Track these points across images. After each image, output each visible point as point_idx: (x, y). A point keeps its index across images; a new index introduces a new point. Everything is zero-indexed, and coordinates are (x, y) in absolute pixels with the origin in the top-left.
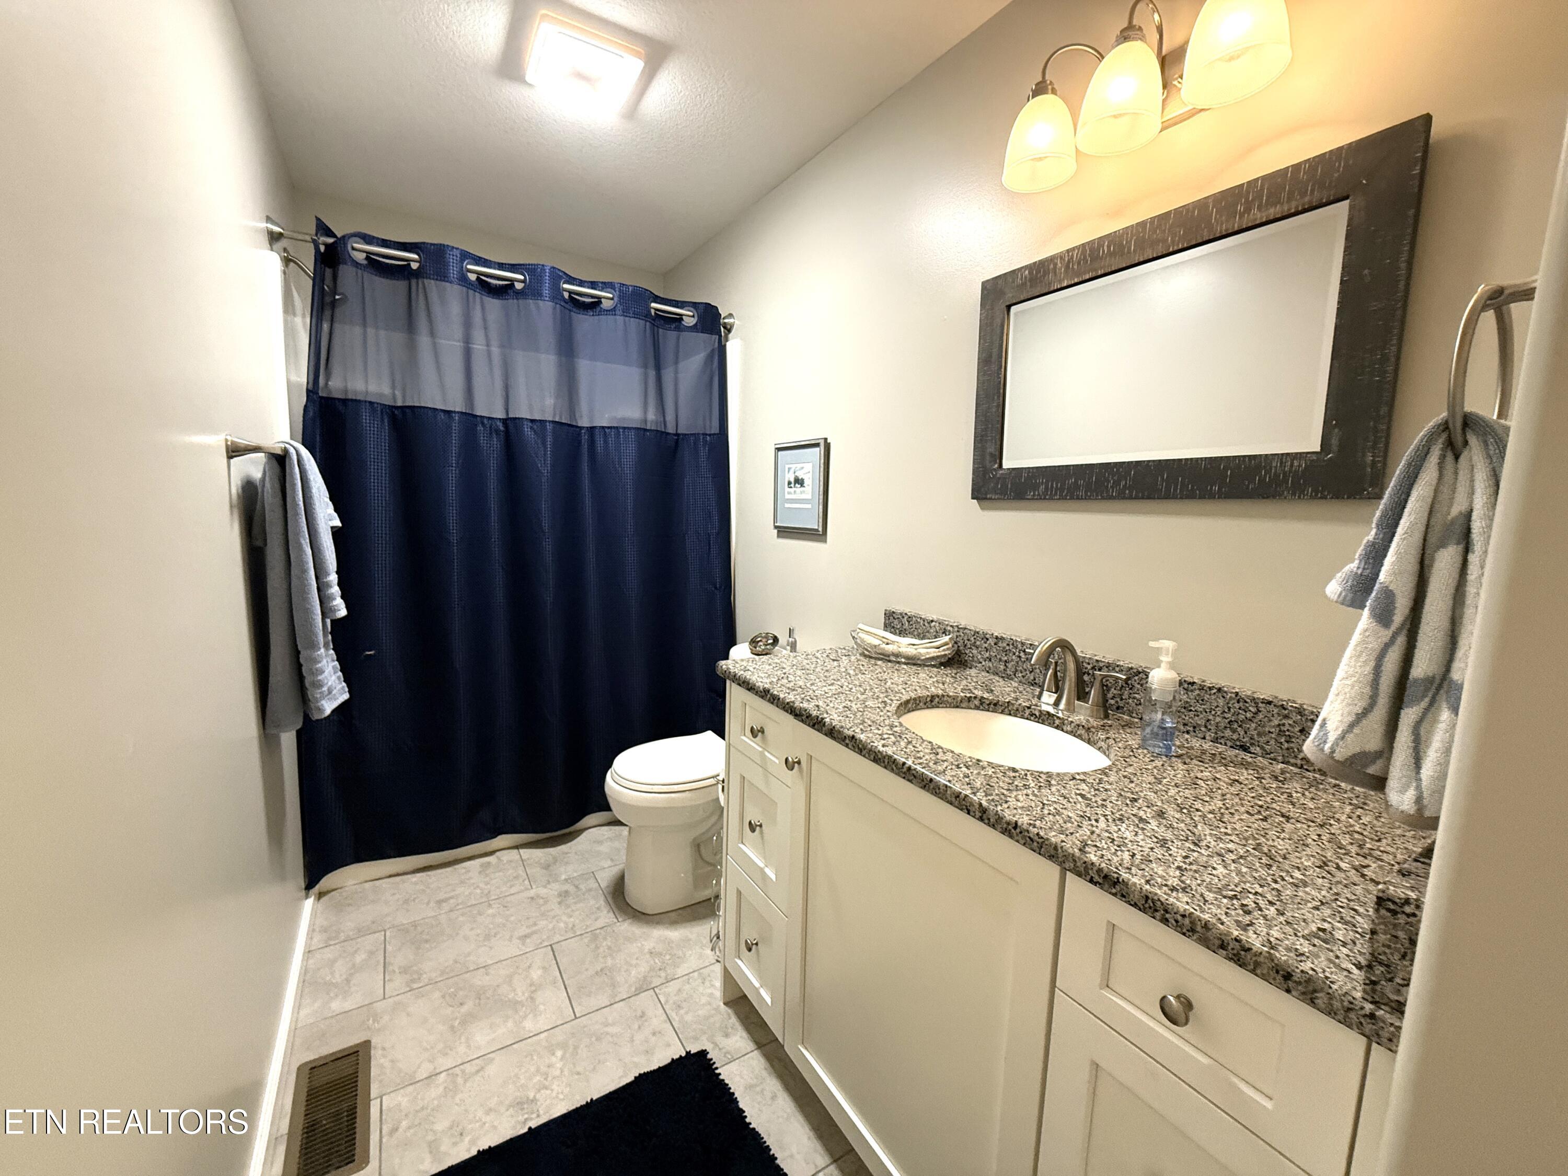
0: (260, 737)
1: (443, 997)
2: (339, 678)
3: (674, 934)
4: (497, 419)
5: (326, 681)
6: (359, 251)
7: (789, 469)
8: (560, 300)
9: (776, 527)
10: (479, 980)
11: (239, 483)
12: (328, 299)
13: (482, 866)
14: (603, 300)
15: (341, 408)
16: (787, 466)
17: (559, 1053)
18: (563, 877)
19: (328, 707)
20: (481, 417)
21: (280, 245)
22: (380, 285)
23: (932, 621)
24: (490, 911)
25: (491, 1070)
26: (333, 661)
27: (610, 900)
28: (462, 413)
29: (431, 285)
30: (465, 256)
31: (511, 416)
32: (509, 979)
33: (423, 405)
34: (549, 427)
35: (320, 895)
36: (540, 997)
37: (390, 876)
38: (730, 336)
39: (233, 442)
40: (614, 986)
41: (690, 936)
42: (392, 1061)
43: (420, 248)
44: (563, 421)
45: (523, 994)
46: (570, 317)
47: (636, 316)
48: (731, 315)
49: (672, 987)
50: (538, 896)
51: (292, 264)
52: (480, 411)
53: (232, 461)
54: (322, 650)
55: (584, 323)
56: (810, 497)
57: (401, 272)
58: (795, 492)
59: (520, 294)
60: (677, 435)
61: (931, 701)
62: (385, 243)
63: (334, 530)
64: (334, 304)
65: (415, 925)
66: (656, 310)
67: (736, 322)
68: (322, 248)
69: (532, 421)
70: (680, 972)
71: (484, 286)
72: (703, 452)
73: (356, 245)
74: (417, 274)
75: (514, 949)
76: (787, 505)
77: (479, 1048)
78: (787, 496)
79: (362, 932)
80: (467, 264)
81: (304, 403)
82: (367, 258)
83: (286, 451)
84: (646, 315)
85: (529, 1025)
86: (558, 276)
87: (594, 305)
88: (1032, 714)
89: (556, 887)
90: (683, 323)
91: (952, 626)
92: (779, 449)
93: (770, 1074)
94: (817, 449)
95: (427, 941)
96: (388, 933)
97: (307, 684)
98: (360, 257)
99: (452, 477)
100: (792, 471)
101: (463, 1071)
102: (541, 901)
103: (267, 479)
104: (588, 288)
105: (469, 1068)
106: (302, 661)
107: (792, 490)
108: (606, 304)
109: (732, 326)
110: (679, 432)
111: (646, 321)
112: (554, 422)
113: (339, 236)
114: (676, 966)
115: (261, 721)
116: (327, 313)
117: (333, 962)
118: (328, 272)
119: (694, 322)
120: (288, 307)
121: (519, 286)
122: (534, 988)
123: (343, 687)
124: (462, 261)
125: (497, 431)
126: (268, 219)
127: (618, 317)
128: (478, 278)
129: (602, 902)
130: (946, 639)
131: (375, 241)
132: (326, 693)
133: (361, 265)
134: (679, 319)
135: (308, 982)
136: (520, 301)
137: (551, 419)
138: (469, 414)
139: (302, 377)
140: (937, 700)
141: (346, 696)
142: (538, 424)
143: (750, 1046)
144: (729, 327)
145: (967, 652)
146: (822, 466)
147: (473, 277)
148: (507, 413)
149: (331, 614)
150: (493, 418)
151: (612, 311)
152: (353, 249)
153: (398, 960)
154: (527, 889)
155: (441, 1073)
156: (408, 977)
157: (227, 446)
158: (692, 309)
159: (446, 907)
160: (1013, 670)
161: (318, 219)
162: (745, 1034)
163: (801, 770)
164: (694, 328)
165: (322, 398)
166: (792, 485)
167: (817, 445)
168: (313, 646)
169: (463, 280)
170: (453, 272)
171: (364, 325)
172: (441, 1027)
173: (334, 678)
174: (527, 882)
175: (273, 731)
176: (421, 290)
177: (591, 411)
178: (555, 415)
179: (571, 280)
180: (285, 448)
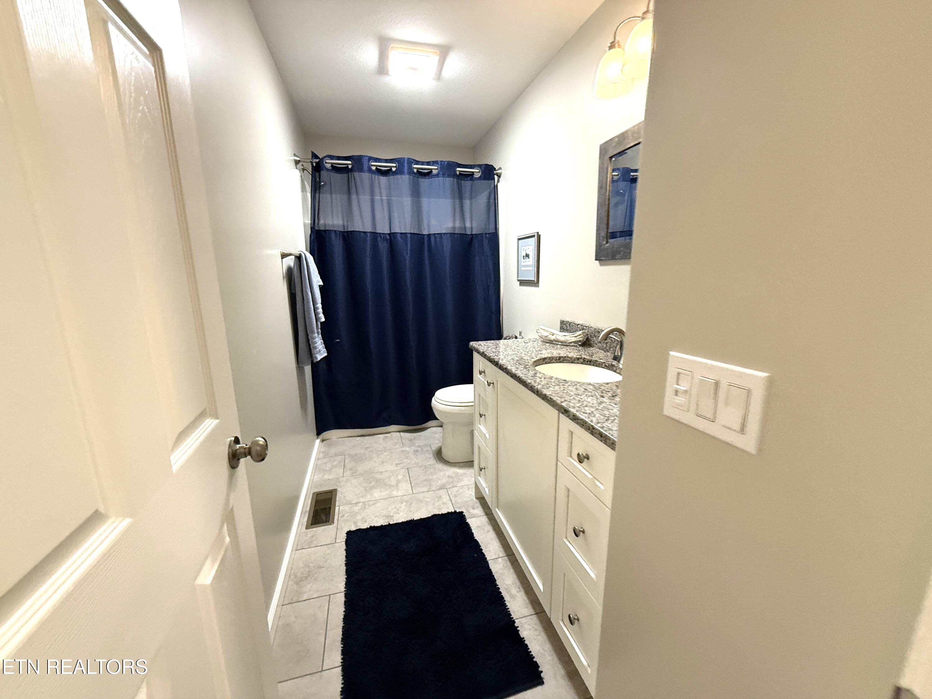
0: (296, 368)
1: (364, 479)
2: (323, 347)
3: (460, 471)
4: (386, 234)
5: (318, 347)
6: (328, 163)
7: (524, 249)
8: (413, 173)
9: (518, 280)
10: (379, 476)
11: (286, 268)
12: (318, 186)
13: (384, 437)
14: (433, 170)
15: (324, 234)
16: (523, 248)
17: (405, 504)
18: (417, 445)
19: (319, 357)
20: (380, 233)
21: (299, 165)
22: (337, 177)
23: (578, 325)
24: (385, 454)
25: (378, 505)
26: (321, 340)
27: (436, 456)
28: (371, 232)
29: (356, 174)
30: (371, 159)
31: (392, 232)
32: (389, 477)
33: (355, 230)
34: (409, 235)
35: (323, 441)
36: (400, 485)
37: (349, 437)
38: (500, 179)
39: (283, 252)
40: (430, 485)
41: (467, 473)
42: (344, 496)
43: (352, 158)
44: (415, 233)
45: (394, 482)
46: (418, 181)
47: (449, 176)
48: (500, 168)
49: (455, 489)
50: (406, 451)
51: (305, 171)
52: (379, 231)
53: (284, 260)
54: (316, 335)
55: (424, 182)
56: (532, 264)
57: (344, 170)
58: (526, 261)
59: (395, 173)
60: (472, 235)
61: (559, 359)
62: (339, 158)
63: (321, 287)
64: (320, 187)
65: (356, 455)
66: (460, 171)
67: (503, 172)
68: (314, 164)
69: (401, 233)
70: (459, 485)
71: (379, 172)
72: (486, 242)
73: (327, 161)
74: (351, 170)
75: (393, 468)
76: (523, 269)
77: (375, 497)
78: (523, 264)
79: (336, 455)
80: (372, 162)
81: (310, 234)
82: (332, 166)
83: (300, 255)
84: (454, 175)
85: (395, 493)
86: (412, 161)
87: (429, 174)
88: (606, 366)
89: (413, 448)
90: (475, 176)
91: (586, 327)
92: (519, 239)
93: (489, 524)
94: (533, 239)
95: (360, 461)
96: (346, 457)
97: (311, 348)
98: (328, 166)
99: (368, 261)
100: (525, 250)
101: (368, 503)
102: (406, 452)
103: (295, 266)
104: (426, 165)
105: (370, 503)
106: (309, 338)
107: (524, 260)
108: (435, 172)
109: (501, 174)
110: (473, 233)
111: (454, 178)
112: (411, 233)
113: (321, 158)
114: (458, 482)
115: (297, 361)
116: (318, 191)
117: (325, 463)
118: (317, 174)
119: (480, 175)
120: (303, 189)
121: (394, 169)
122: (398, 482)
123: (325, 351)
124: (369, 161)
125: (387, 240)
126: (295, 155)
127: (440, 178)
128: (376, 168)
129: (431, 456)
130: (580, 332)
131: (335, 157)
132: (318, 351)
133: (329, 169)
134: (472, 174)
135: (317, 468)
136: (395, 176)
137: (409, 232)
138: (374, 232)
139: (309, 221)
140: (562, 359)
141: (326, 354)
142: (404, 235)
143: (483, 514)
144: (499, 175)
145: (592, 339)
146: (536, 247)
147: (374, 168)
148: (391, 231)
149: (319, 320)
150: (384, 234)
151: (437, 175)
152: (326, 163)
153: (349, 465)
154: (401, 447)
155: (361, 502)
156: (352, 471)
157: (281, 254)
158: (479, 168)
159: (368, 450)
160: (609, 347)
161: (312, 152)
162: (482, 509)
163: (494, 387)
164: (480, 178)
165: (317, 230)
166: (525, 258)
167: (533, 236)
168: (313, 332)
169: (370, 170)
170: (365, 167)
171: (331, 193)
172: (362, 489)
173: (321, 346)
174: (402, 445)
175: (301, 365)
176: (352, 177)
177: (429, 226)
178: (411, 231)
179: (417, 163)
180: (300, 253)
